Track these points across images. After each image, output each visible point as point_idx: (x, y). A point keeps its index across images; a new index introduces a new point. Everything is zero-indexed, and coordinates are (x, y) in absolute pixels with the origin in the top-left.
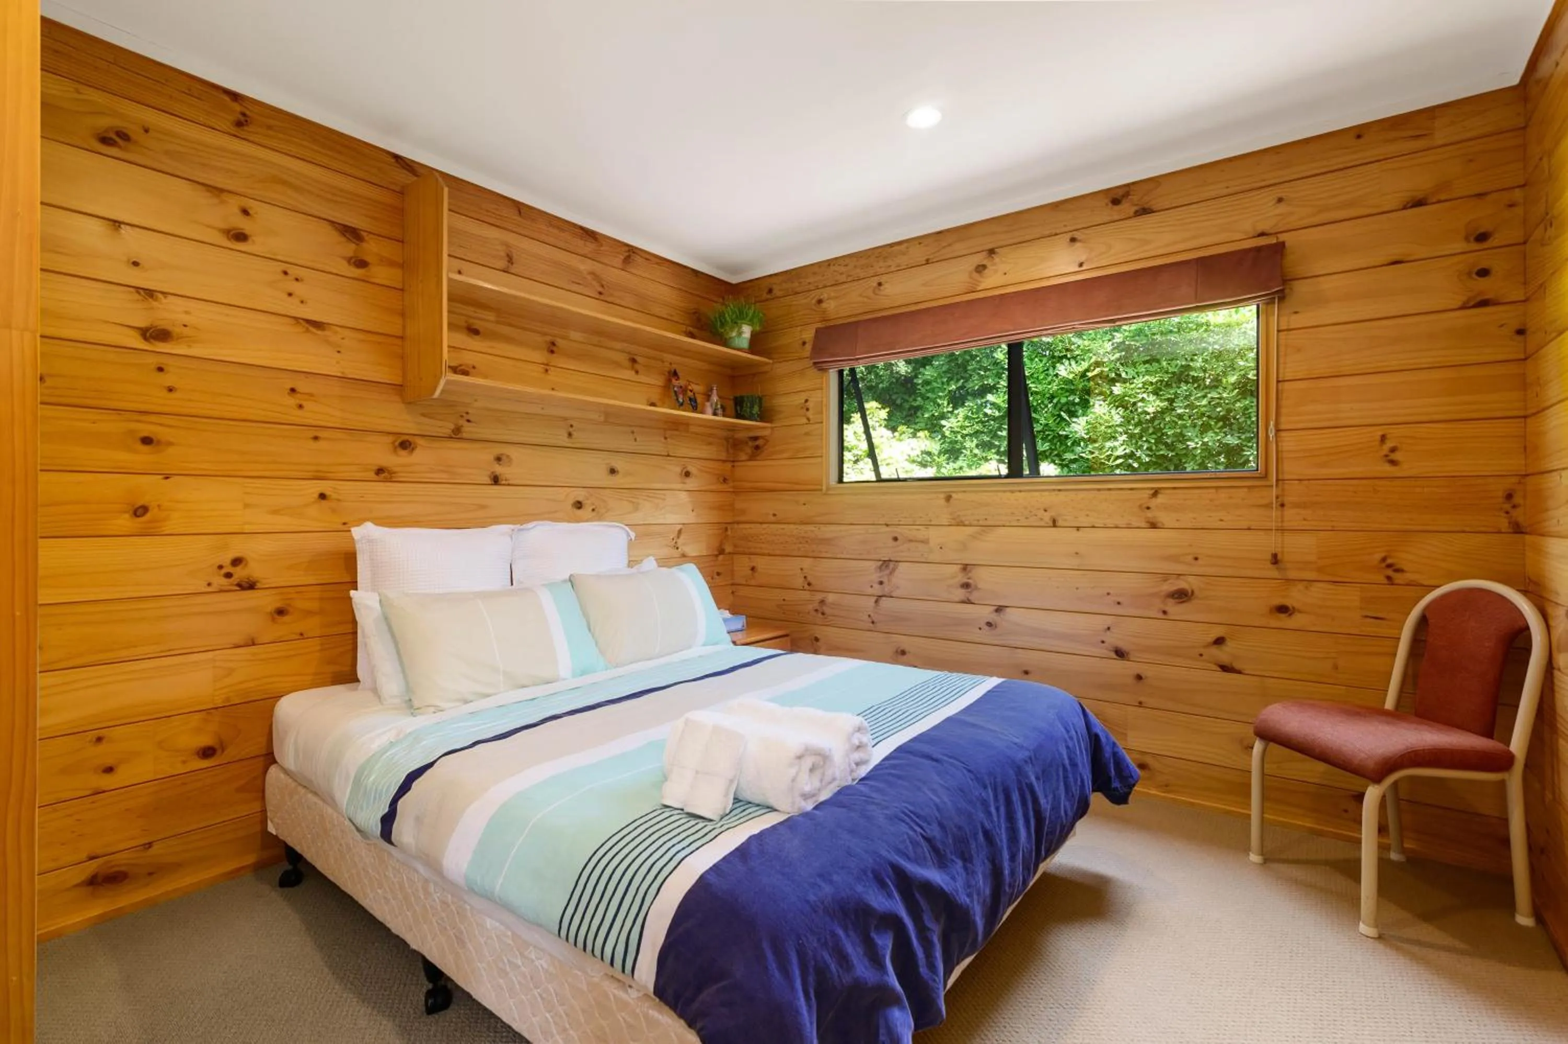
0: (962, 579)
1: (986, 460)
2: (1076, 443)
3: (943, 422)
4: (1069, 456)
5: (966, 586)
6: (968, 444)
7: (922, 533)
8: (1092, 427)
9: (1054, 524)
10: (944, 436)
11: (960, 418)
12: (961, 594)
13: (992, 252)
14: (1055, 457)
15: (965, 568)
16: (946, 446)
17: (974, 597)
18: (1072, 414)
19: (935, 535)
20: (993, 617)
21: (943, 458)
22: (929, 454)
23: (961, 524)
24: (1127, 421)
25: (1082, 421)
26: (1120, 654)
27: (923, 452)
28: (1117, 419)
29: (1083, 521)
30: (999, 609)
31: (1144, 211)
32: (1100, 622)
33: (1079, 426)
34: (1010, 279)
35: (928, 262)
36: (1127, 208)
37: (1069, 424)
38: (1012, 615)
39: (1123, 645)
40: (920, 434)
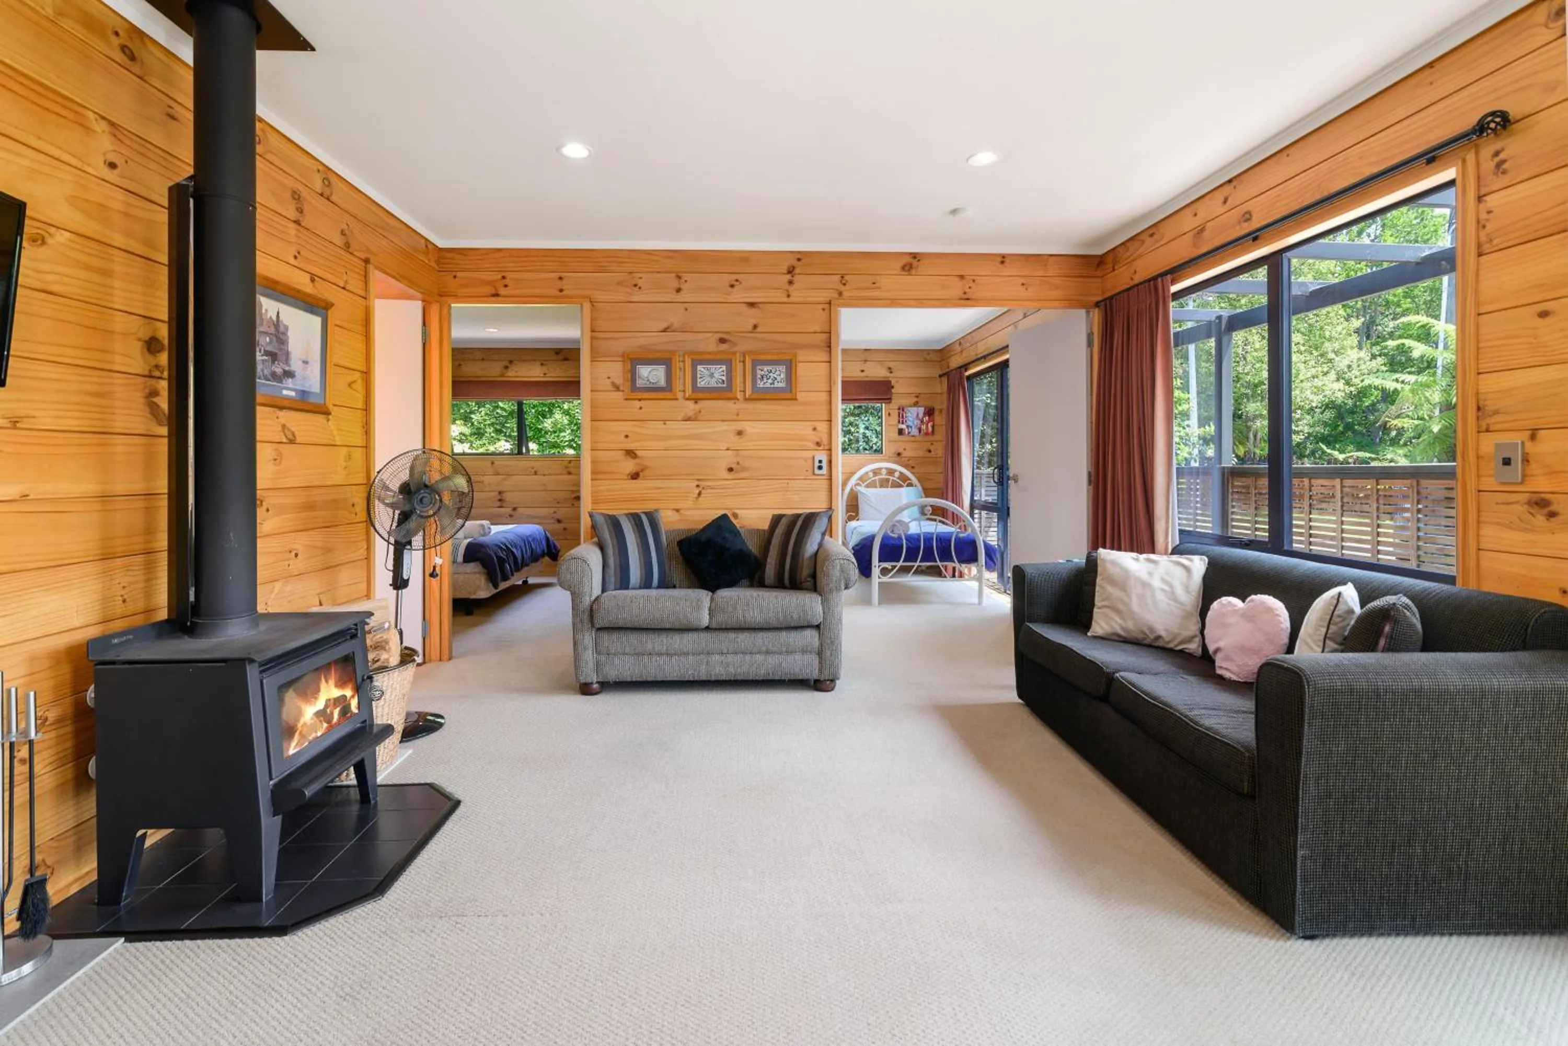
0: (499, 497)
1: (499, 440)
2: (546, 433)
3: (473, 416)
4: (543, 440)
5: (500, 500)
6: (488, 430)
7: (481, 478)
8: (555, 424)
9: (536, 473)
10: (473, 424)
11: (483, 413)
12: (498, 504)
13: (511, 362)
14: (535, 439)
15: (500, 493)
16: (474, 430)
17: (504, 505)
18: (544, 417)
19: (486, 479)
20: (512, 513)
21: (472, 439)
22: (464, 435)
23: (498, 474)
24: (571, 423)
25: (549, 421)
26: (559, 521)
27: (461, 434)
28: (566, 422)
29: (546, 472)
30: (515, 509)
31: (566, 359)
32: (552, 510)
33: (548, 424)
34: (520, 374)
35: (483, 359)
36: (560, 357)
37: (542, 422)
38: (520, 510)
39: (560, 518)
40: (458, 422)
